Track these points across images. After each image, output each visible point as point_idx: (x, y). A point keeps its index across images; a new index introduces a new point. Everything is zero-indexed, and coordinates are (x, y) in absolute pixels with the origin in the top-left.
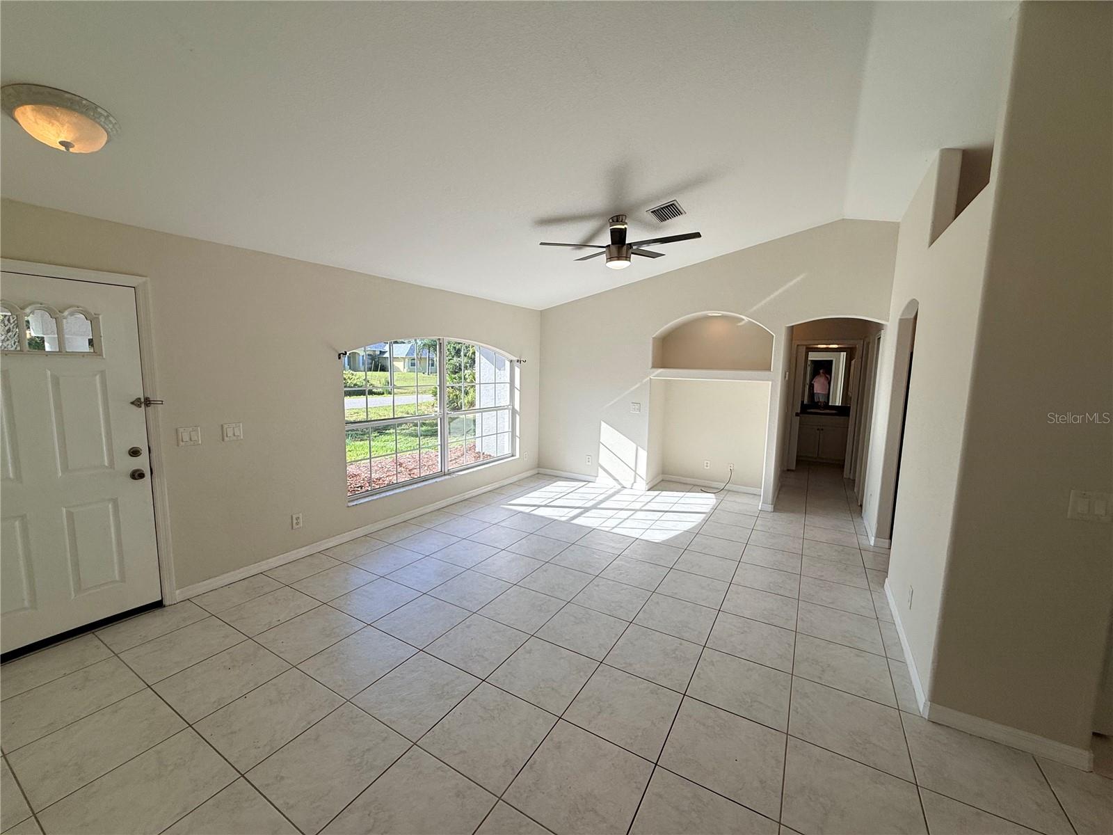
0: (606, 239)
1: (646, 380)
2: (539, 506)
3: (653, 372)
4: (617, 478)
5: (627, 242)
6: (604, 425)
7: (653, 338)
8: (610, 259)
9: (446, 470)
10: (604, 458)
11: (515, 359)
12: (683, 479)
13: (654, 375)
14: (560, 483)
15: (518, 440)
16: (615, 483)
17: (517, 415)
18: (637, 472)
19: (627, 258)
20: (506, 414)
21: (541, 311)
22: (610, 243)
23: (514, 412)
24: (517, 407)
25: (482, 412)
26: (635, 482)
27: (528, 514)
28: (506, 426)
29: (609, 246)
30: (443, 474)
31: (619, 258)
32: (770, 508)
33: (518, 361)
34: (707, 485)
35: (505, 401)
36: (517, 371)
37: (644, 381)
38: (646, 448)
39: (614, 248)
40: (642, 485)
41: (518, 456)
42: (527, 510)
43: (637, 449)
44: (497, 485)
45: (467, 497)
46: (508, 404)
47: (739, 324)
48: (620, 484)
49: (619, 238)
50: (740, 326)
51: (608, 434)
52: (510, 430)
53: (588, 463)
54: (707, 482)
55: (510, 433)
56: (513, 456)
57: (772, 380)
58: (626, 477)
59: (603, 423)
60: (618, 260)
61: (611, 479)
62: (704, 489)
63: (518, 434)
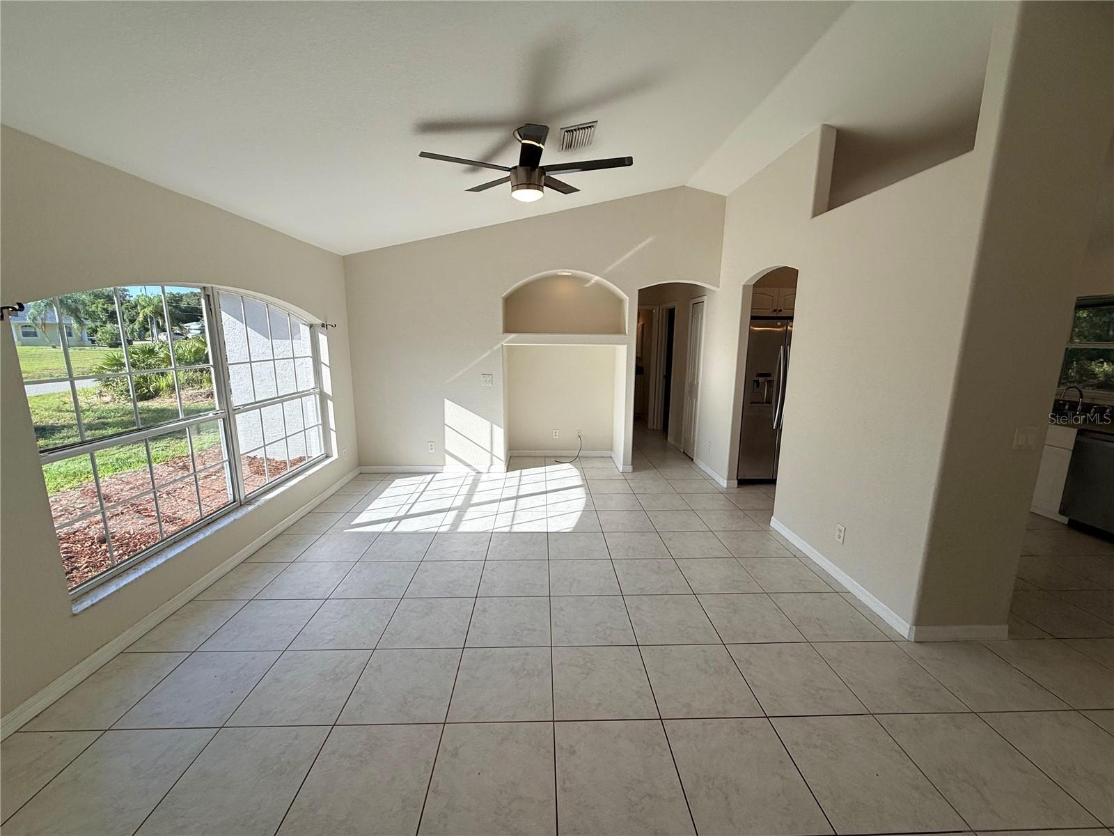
0: (513, 158)
1: (498, 346)
2: (400, 519)
3: (505, 338)
4: (470, 463)
5: (540, 165)
6: (447, 402)
7: (503, 298)
8: (517, 187)
9: (242, 497)
10: (452, 442)
11: (319, 322)
12: (533, 453)
13: (507, 340)
14: (398, 482)
15: (333, 435)
16: (467, 470)
17: (329, 402)
18: (494, 453)
19: (539, 187)
20: (311, 403)
21: (344, 257)
22: (518, 164)
23: (323, 397)
24: (328, 389)
25: (282, 402)
26: (491, 465)
27: (392, 533)
28: (313, 418)
29: (515, 168)
30: (239, 503)
31: (529, 185)
32: (630, 468)
33: (323, 325)
34: (558, 455)
35: (307, 382)
36: (323, 340)
37: (495, 348)
38: (503, 426)
39: (521, 171)
40: (500, 466)
41: (335, 456)
42: (389, 527)
43: (492, 426)
44: (316, 501)
45: (281, 530)
46: (313, 385)
47: (587, 285)
48: (474, 470)
49: (530, 157)
50: (588, 288)
51: (453, 412)
52: (320, 422)
53: (431, 451)
54: (559, 451)
55: (321, 427)
56: (327, 457)
57: (628, 344)
58: (482, 462)
59: (446, 400)
60: (528, 188)
61: (462, 466)
62: (558, 460)
63: (332, 426)
